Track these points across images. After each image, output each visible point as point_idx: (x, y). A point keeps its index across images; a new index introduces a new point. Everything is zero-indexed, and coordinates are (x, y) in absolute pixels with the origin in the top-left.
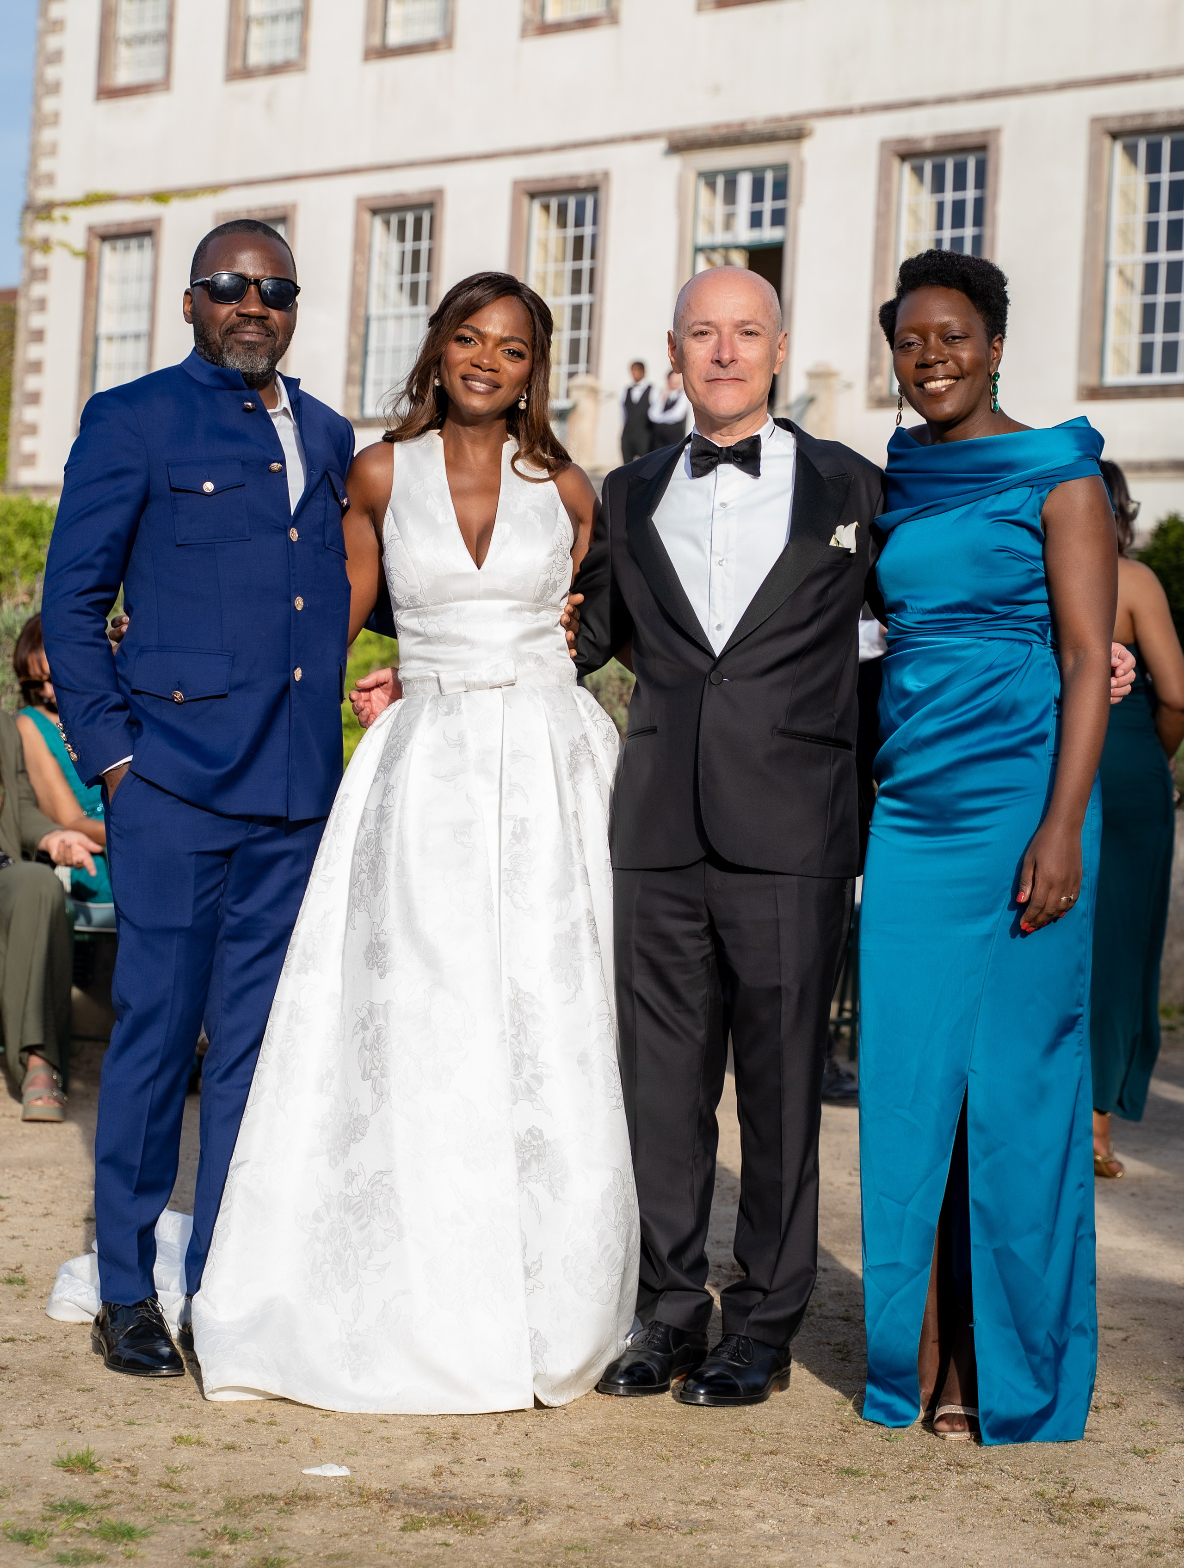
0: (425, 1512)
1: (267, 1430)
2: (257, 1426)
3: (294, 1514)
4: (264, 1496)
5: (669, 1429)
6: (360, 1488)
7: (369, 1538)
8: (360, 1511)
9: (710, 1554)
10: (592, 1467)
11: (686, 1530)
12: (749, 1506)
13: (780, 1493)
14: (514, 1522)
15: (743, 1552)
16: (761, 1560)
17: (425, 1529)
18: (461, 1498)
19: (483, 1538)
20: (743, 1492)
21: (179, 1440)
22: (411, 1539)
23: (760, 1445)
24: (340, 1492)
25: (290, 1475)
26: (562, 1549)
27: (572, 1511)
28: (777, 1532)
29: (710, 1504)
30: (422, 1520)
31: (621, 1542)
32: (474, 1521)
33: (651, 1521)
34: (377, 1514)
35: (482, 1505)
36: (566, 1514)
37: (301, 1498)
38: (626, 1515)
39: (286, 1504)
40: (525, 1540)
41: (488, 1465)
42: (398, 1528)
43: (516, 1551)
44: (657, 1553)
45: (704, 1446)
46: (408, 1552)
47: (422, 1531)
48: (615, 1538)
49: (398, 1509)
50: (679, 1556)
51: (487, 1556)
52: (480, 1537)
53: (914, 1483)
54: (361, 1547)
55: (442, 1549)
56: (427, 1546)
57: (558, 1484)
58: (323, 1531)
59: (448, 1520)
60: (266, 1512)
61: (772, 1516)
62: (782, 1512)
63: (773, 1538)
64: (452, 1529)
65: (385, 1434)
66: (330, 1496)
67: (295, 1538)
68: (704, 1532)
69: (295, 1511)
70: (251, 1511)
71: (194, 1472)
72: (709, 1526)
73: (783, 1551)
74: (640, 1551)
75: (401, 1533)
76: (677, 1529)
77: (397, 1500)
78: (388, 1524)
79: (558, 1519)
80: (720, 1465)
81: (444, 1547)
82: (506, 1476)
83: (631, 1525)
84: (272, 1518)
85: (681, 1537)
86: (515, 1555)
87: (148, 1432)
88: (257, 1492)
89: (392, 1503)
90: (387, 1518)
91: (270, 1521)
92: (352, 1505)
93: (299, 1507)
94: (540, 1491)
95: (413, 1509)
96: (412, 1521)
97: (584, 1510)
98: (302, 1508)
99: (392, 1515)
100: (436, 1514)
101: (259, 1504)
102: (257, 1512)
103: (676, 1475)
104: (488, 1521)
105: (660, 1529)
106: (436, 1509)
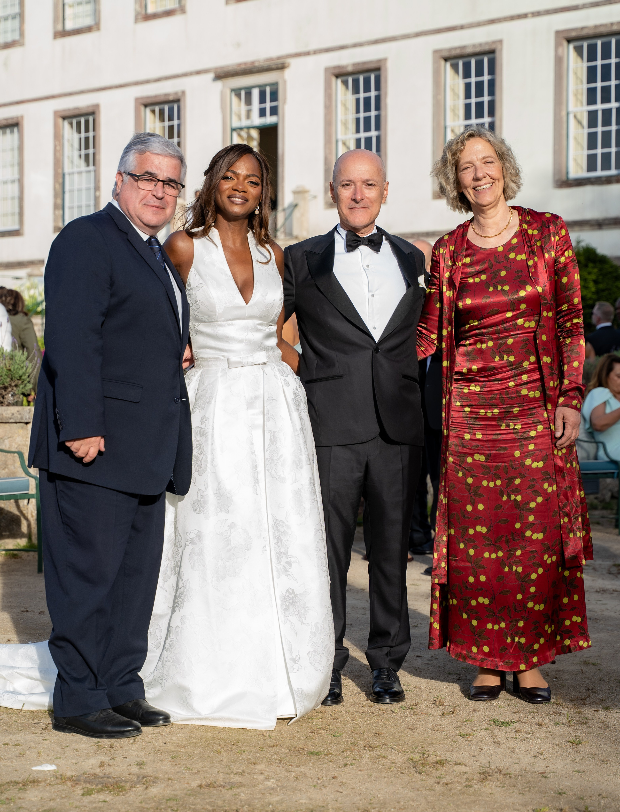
0: (94, 786)
1: (15, 748)
2: (9, 747)
3: (27, 790)
4: (12, 782)
5: (222, 737)
6: (61, 775)
7: (65, 800)
8: (61, 787)
9: (241, 799)
10: (181, 758)
11: (228, 787)
12: (262, 773)
13: (277, 766)
14: (140, 788)
15: (258, 797)
16: (266, 800)
17: (94, 794)
18: (113, 778)
19: (124, 797)
20: (258, 767)
22: (87, 799)
23: (269, 742)
24: (51, 778)
25: (26, 771)
26: (165, 800)
27: (170, 781)
28: (275, 786)
29: (241, 774)
30: (92, 790)
31: (195, 795)
32: (119, 789)
33: (211, 784)
34: (69, 788)
35: (124, 780)
36: (167, 782)
37: (31, 782)
38: (198, 781)
39: (23, 785)
40: (146, 797)
41: (128, 760)
42: (80, 794)
43: (141, 803)
44: (213, 800)
45: (240, 744)
46: (85, 806)
47: (93, 796)
48: (192, 793)
49: (80, 785)
50: (224, 801)
51: (126, 806)
52: (122, 797)
53: (347, 757)
54: (61, 805)
55: (102, 804)
56: (95, 803)
57: (163, 768)
58: (42, 798)
59: (106, 789)
60: (13, 790)
61: (273, 778)
62: (278, 776)
63: (273, 789)
64: (108, 793)
65: (76, 747)
66: (46, 780)
67: (27, 803)
68: (238, 788)
69: (27, 788)
70: (5, 790)
72: (241, 785)
73: (278, 795)
74: (205, 799)
75: (82, 797)
76: (224, 787)
77: (80, 780)
78: (75, 793)
79: (163, 785)
80: (247, 754)
81: (104, 803)
82: (137, 765)
83: (200, 786)
84: (16, 793)
85: (226, 791)
86: (140, 805)
88: (8, 780)
89: (77, 782)
90: (75, 790)
91: (14, 795)
92: (57, 784)
93: (29, 787)
94: (154, 772)
95: (88, 785)
96: (88, 790)
97: (177, 780)
98: (31, 787)
99: (77, 788)
100: (100, 786)
101: (9, 786)
102: (8, 790)
103: (225, 760)
104: (127, 788)
105: (215, 787)
106: (100, 784)
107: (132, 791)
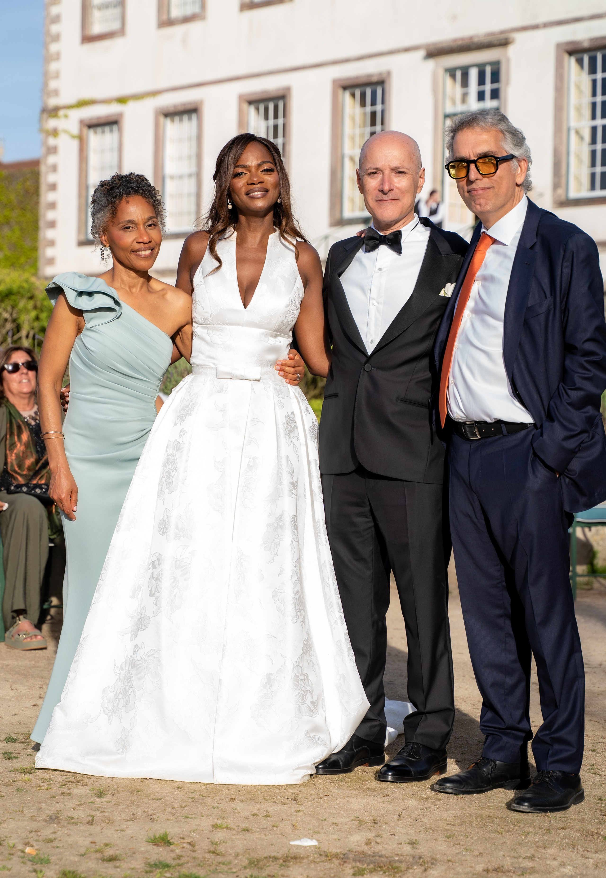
0: (366, 865)
1: (265, 820)
2: (259, 818)
4: (270, 858)
6: (325, 852)
8: (327, 865)
10: (458, 838)
11: (520, 873)
12: (555, 859)
13: (571, 851)
14: (418, 870)
17: (367, 875)
18: (385, 856)
20: (549, 851)
21: (215, 826)
23: (556, 825)
24: (313, 854)
25: (283, 845)
27: (450, 863)
28: (573, 873)
29: (532, 858)
30: (364, 870)
32: (394, 869)
33: (498, 868)
34: (337, 866)
35: (398, 860)
36: (447, 865)
37: (292, 858)
38: (483, 865)
39: (284, 861)
41: (397, 837)
42: (351, 874)
45: (523, 826)
47: (365, 876)
49: (349, 863)
57: (440, 848)
59: (379, 869)
60: (273, 866)
61: (569, 865)
62: (575, 862)
64: (382, 874)
65: (334, 821)
66: (308, 857)
68: (531, 874)
69: (290, 865)
70: (264, 866)
71: (227, 844)
72: (533, 870)
76: (514, 872)
77: (348, 858)
78: (345, 872)
79: (443, 868)
80: (533, 836)
82: (409, 844)
83: (487, 870)
84: (277, 870)
87: (197, 822)
88: (265, 855)
89: (346, 860)
90: (344, 868)
91: (276, 871)
92: (322, 861)
93: (291, 863)
94: (430, 852)
95: (358, 863)
96: (359, 870)
97: (458, 863)
98: (294, 864)
99: (346, 867)
100: (372, 866)
101: (268, 861)
102: (268, 866)
103: (508, 842)
104: (403, 869)
105: (504, 873)
106: (372, 863)
107: (409, 873)
